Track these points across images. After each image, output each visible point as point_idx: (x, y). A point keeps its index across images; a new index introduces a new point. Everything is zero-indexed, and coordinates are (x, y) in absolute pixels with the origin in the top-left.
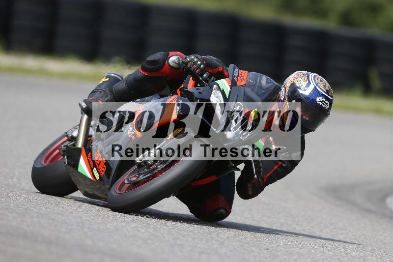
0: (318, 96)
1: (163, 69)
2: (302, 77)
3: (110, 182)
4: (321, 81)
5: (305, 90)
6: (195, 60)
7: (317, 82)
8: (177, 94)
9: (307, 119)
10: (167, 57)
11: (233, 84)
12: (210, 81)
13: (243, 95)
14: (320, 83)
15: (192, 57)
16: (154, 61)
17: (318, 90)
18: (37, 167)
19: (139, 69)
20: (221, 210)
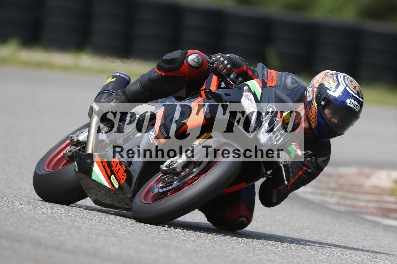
0: (349, 98)
1: (181, 69)
2: (331, 77)
3: (132, 191)
4: (351, 82)
5: (334, 91)
6: (222, 59)
7: (347, 83)
8: (202, 97)
9: (336, 122)
10: (186, 56)
11: (264, 85)
12: (238, 82)
13: (274, 97)
14: (351, 83)
15: (219, 57)
16: (172, 60)
17: (348, 91)
18: (40, 173)
19: (154, 69)
20: (242, 219)
